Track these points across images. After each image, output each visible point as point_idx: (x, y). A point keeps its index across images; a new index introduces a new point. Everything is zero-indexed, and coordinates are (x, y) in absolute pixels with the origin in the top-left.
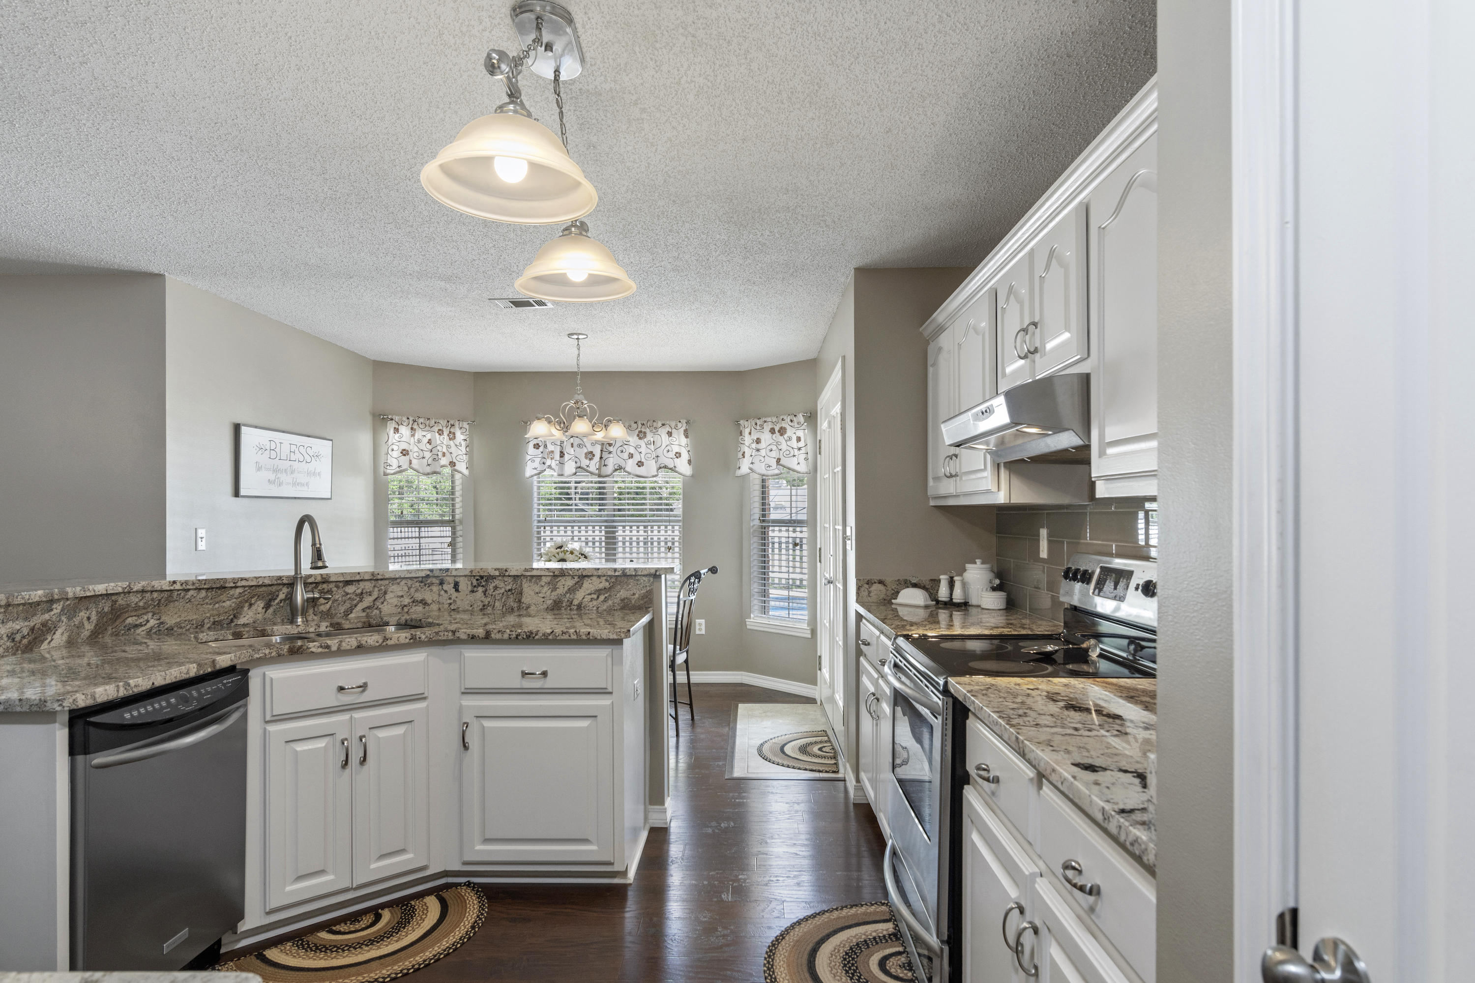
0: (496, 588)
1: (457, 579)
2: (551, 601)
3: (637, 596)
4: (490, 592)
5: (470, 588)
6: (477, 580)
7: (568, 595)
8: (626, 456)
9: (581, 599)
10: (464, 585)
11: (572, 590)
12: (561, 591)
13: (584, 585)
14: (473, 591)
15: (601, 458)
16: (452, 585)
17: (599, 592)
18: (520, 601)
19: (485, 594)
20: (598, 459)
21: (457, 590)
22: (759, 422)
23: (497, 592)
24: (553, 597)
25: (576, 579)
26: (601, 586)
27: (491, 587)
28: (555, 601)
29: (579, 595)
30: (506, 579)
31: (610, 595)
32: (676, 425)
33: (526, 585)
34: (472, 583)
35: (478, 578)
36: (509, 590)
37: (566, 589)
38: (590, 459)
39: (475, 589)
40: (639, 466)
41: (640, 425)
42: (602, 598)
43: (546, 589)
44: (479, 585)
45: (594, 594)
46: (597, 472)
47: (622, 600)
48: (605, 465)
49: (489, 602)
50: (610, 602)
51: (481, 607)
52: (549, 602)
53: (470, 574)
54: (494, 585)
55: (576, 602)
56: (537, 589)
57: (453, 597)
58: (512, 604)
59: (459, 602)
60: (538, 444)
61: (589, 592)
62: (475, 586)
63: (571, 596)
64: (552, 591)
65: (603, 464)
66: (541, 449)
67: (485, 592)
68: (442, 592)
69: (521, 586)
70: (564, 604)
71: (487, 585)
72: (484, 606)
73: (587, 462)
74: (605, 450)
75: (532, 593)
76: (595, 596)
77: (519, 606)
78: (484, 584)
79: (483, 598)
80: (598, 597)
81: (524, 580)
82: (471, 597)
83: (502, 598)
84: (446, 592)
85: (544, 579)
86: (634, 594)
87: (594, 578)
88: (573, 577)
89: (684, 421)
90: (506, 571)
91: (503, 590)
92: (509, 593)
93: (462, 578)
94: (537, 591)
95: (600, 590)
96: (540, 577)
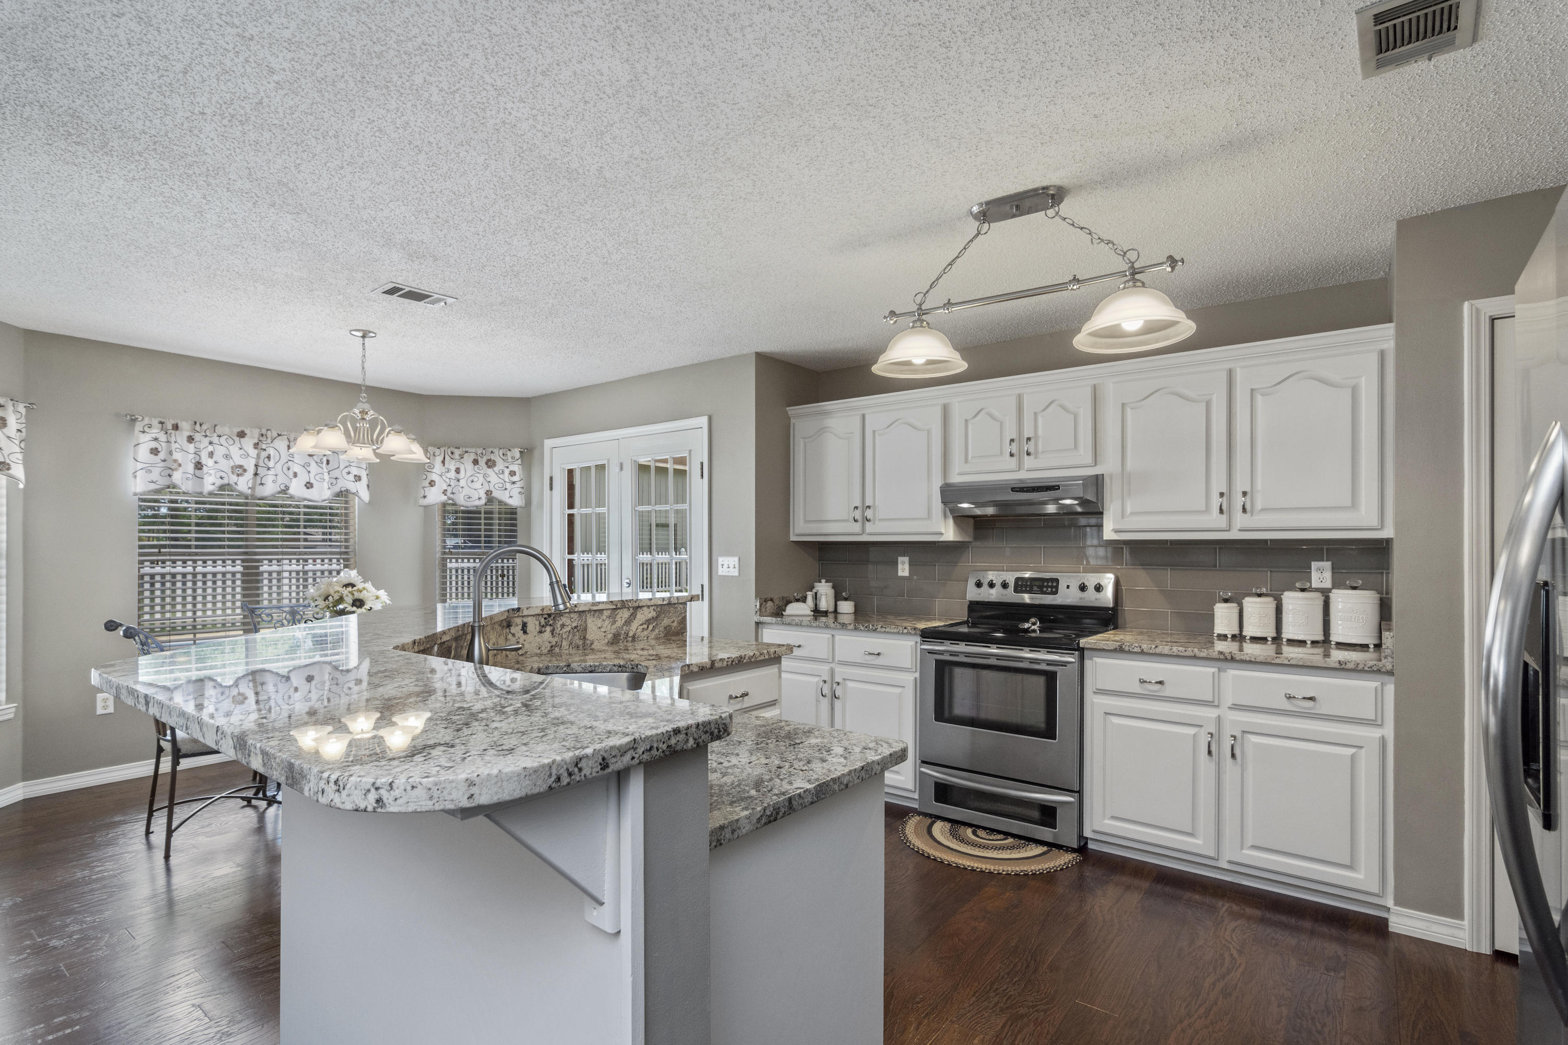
0: (563, 626)
1: (525, 620)
2: (611, 635)
3: (676, 622)
4: (557, 631)
5: (538, 628)
6: (545, 619)
7: (625, 628)
8: (291, 474)
9: (635, 630)
10: (533, 625)
11: (628, 622)
12: (619, 623)
13: (637, 616)
14: (541, 632)
15: (256, 474)
16: (520, 627)
17: (648, 622)
18: (584, 638)
19: (552, 634)
20: (252, 476)
21: (525, 632)
22: (457, 452)
23: (564, 630)
24: (613, 631)
25: (631, 611)
26: (650, 616)
27: (559, 626)
28: (614, 635)
29: (634, 625)
30: (572, 615)
31: (657, 624)
33: (590, 620)
34: (540, 623)
35: (546, 616)
36: (576, 627)
37: (623, 621)
38: (238, 475)
39: (543, 629)
40: (308, 488)
42: (651, 627)
43: (607, 622)
44: (547, 625)
45: (645, 623)
46: (249, 491)
47: (665, 628)
48: (262, 484)
49: (557, 642)
50: (657, 631)
51: (549, 648)
52: (610, 636)
53: (541, 613)
54: (561, 623)
55: (631, 634)
57: (521, 641)
58: (578, 641)
59: (527, 646)
60: (156, 449)
61: (641, 623)
62: (543, 626)
63: (628, 628)
64: (612, 624)
65: (259, 481)
66: (162, 455)
67: (552, 632)
68: (510, 636)
69: (586, 621)
70: (622, 637)
71: (554, 623)
72: (552, 647)
73: (234, 478)
74: (261, 464)
75: (595, 628)
76: (645, 626)
77: (584, 643)
78: (551, 622)
79: (551, 639)
80: (648, 627)
81: (588, 615)
82: (539, 639)
83: (568, 636)
84: (513, 635)
85: (606, 613)
86: (674, 621)
87: (645, 609)
88: (629, 608)
90: (576, 606)
91: (569, 628)
92: (576, 630)
93: (530, 618)
94: (600, 626)
95: (650, 620)
96: (601, 611)
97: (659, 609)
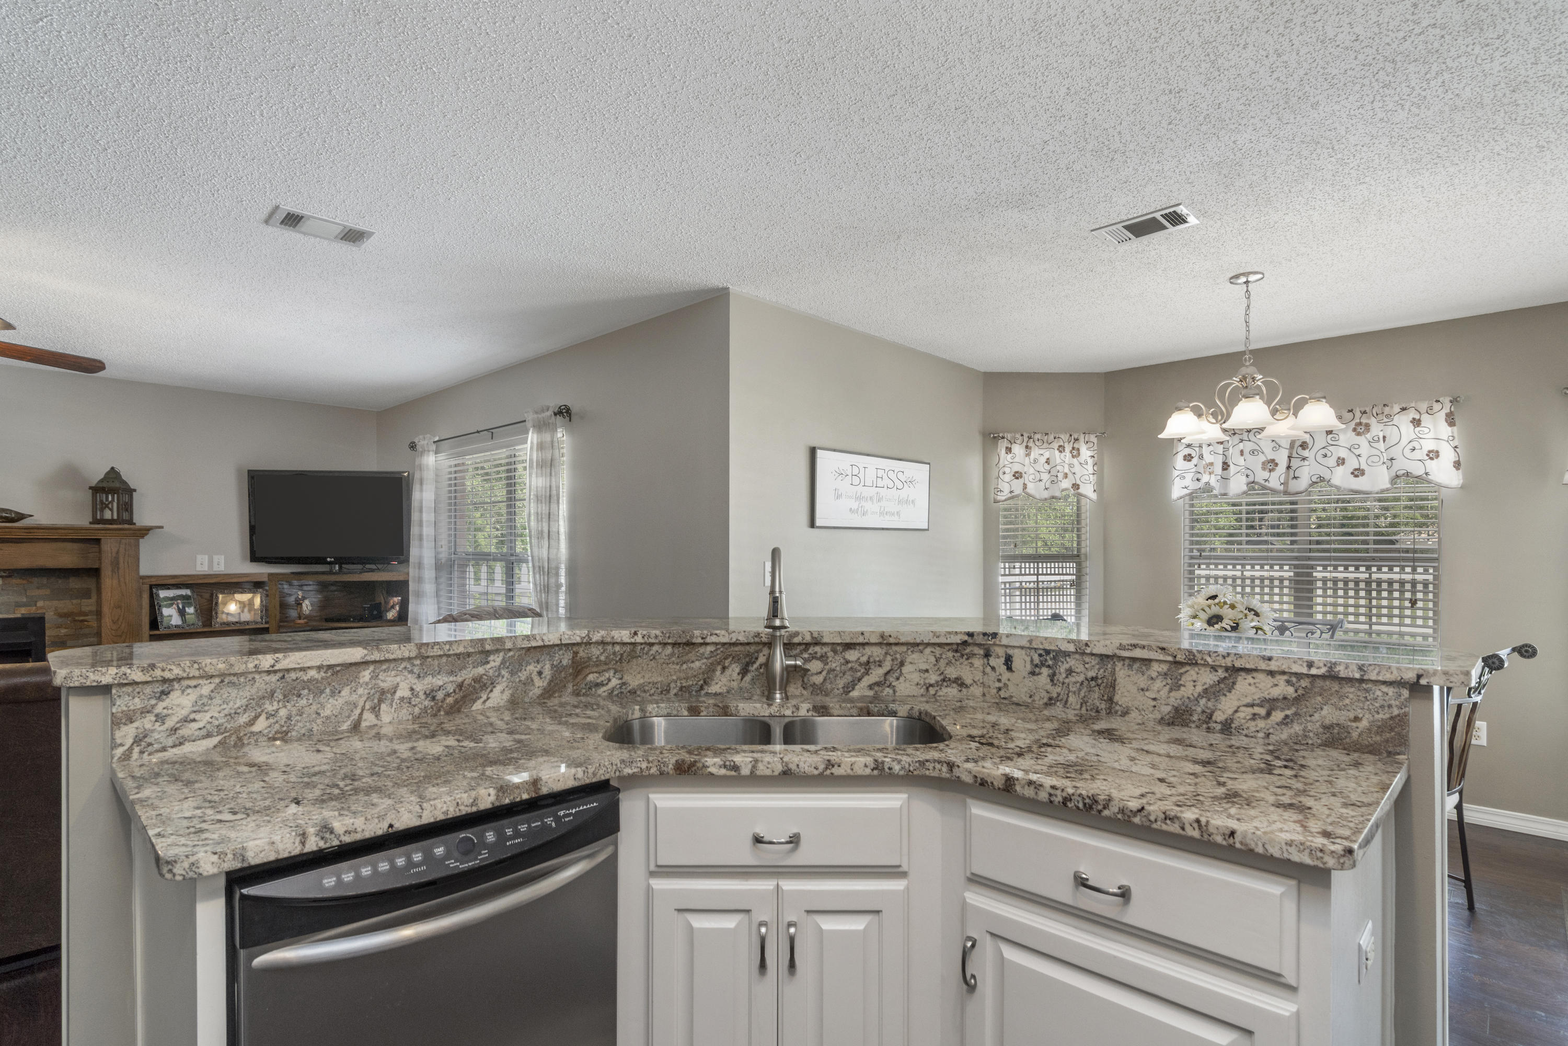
0: (1070, 672)
1: (1010, 652)
2: (1169, 708)
3: (1364, 724)
4: (1061, 677)
5: (1029, 667)
6: (1040, 655)
7: (1203, 702)
9: (1230, 712)
10: (1021, 662)
11: (1214, 692)
12: (1188, 691)
13: (1237, 686)
14: (1033, 673)
15: (1289, 467)
16: (1003, 660)
17: (1271, 704)
18: (1111, 700)
19: (1052, 680)
21: (1009, 669)
23: (1071, 679)
24: (1172, 701)
25: (1221, 673)
26: (1276, 692)
27: (1062, 670)
28: (1176, 709)
29: (1227, 704)
30: (1087, 659)
31: (1296, 714)
32: (1431, 408)
33: (1122, 672)
34: (1032, 661)
35: (1041, 652)
36: (1092, 679)
37: (1199, 689)
39: (1037, 670)
41: (1358, 414)
42: (1278, 716)
43: (1159, 684)
44: (1043, 664)
45: (1261, 706)
47: (1327, 728)
49: (1059, 694)
50: (1297, 728)
51: (1045, 700)
52: (1166, 709)
53: (1028, 645)
54: (1066, 666)
55: (1219, 716)
56: (1142, 681)
57: (1004, 679)
58: (1097, 703)
59: (1012, 688)
61: (1248, 700)
62: (1036, 666)
63: (1210, 704)
64: (1171, 690)
67: (1052, 677)
68: (988, 669)
69: (1113, 673)
70: (1195, 718)
71: (1056, 664)
72: (1050, 699)
75: (1134, 689)
76: (1262, 712)
77: (1110, 708)
78: (1050, 663)
79: (1049, 687)
80: (1269, 714)
81: (1119, 665)
82: (1030, 683)
83: (1080, 690)
84: (993, 668)
85: (1156, 667)
86: (1356, 719)
88: (1214, 668)
89: (1446, 401)
90: (1087, 645)
91: (1081, 678)
92: (1093, 684)
93: (1016, 651)
94: (1142, 685)
95: (1275, 700)
96: (1147, 662)
97: (1304, 683)
